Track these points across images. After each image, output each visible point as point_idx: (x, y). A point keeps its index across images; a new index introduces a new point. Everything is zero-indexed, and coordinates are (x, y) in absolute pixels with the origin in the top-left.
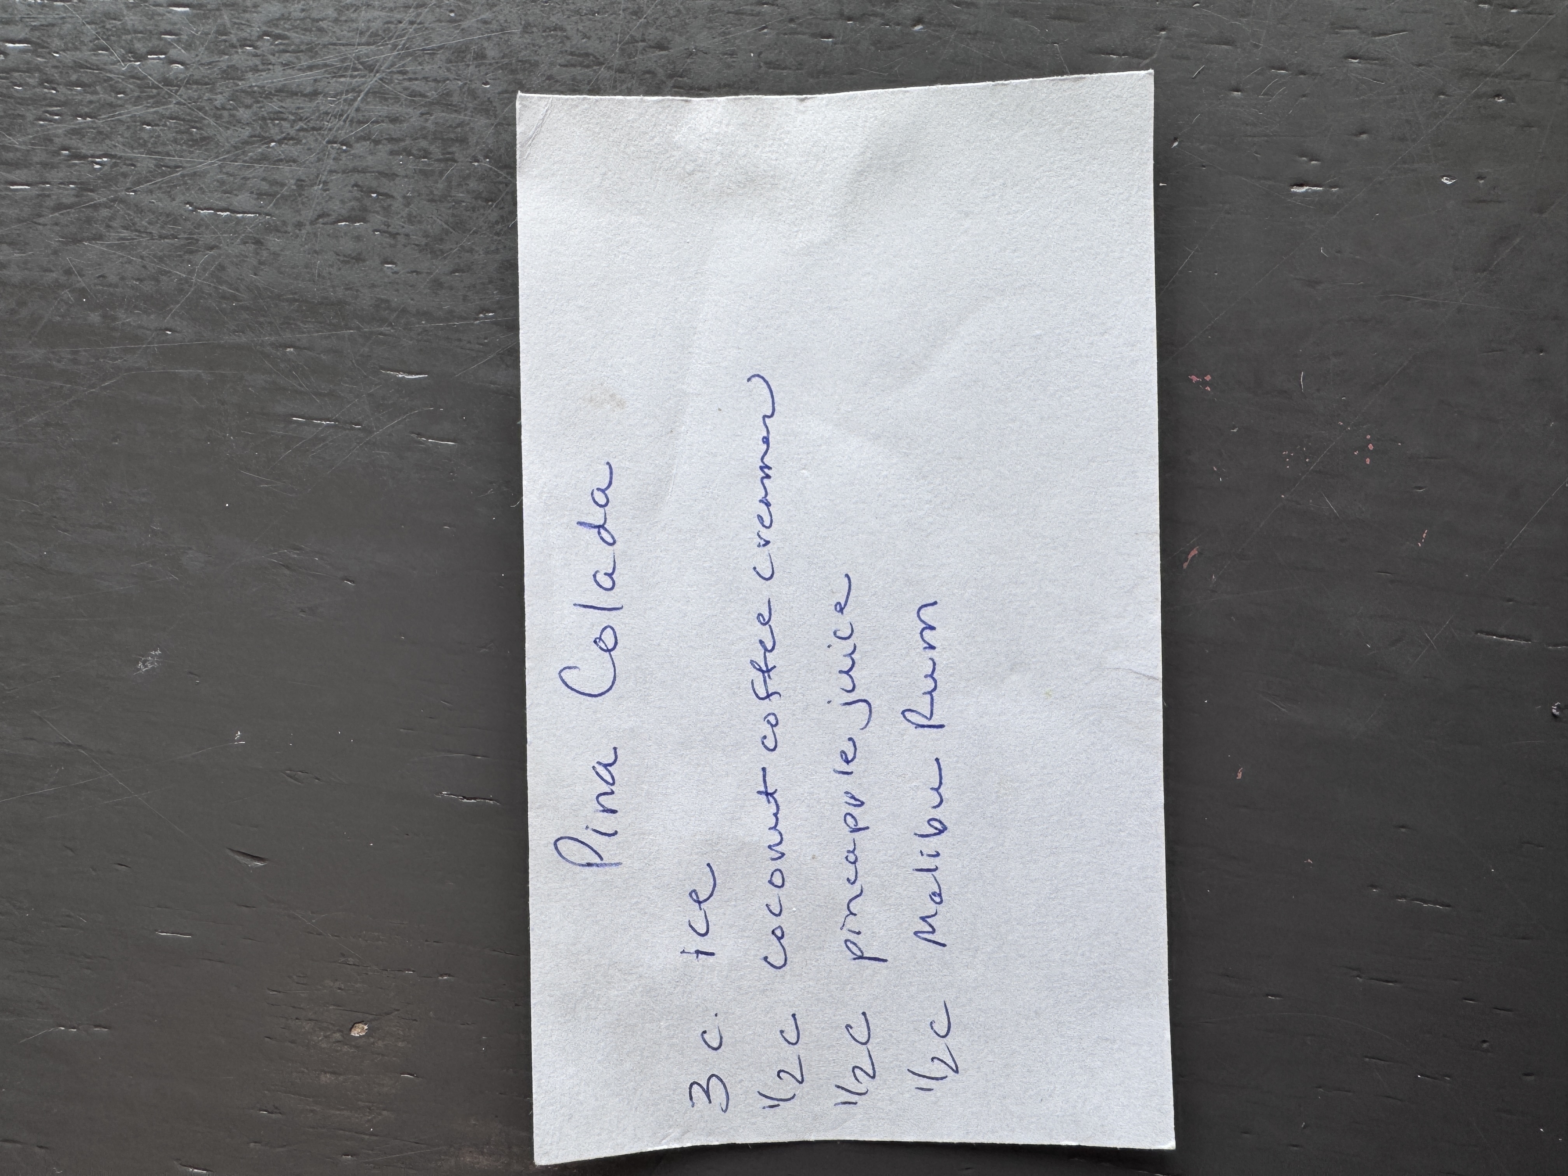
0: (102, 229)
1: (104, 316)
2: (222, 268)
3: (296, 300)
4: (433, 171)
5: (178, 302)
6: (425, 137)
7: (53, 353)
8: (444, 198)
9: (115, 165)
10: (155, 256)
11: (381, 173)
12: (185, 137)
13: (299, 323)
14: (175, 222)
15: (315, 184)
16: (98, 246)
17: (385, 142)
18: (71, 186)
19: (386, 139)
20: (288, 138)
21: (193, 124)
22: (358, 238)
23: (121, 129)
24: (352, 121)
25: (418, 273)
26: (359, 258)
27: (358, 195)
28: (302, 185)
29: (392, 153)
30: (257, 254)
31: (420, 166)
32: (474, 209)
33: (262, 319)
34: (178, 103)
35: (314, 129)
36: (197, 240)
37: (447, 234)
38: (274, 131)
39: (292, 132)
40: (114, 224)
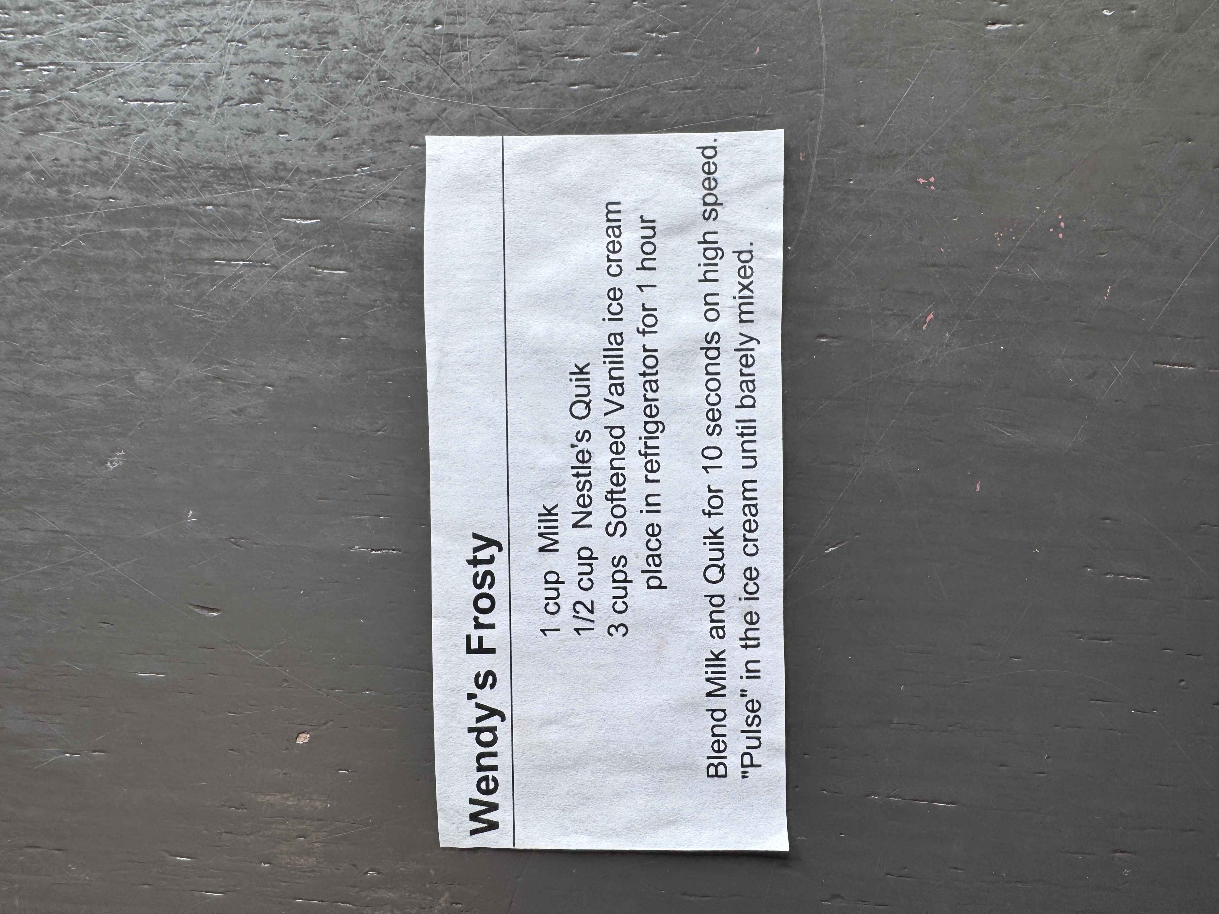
0: (53, 122)
1: (60, 191)
2: (150, 146)
3: (212, 168)
4: (312, 59)
5: (117, 176)
6: (304, 32)
7: (22, 223)
8: (322, 79)
9: (60, 70)
10: (97, 140)
11: (271, 63)
12: (114, 44)
13: (215, 185)
14: (111, 113)
15: (220, 75)
16: (51, 136)
17: (272, 37)
18: (26, 90)
19: (274, 35)
20: (196, 40)
21: (119, 34)
22: (257, 115)
23: (62, 42)
24: (245, 23)
25: (306, 139)
26: (259, 131)
27: (255, 81)
28: (209, 76)
29: (279, 46)
30: (178, 133)
31: (302, 55)
32: (347, 86)
33: (185, 185)
34: (107, 18)
35: (215, 32)
36: (129, 126)
37: (327, 108)
38: (184, 35)
39: (199, 36)
40: (63, 117)
